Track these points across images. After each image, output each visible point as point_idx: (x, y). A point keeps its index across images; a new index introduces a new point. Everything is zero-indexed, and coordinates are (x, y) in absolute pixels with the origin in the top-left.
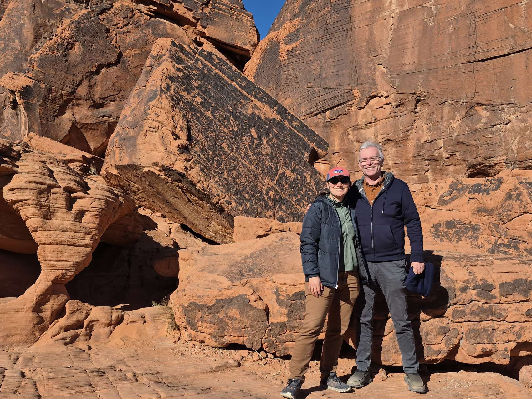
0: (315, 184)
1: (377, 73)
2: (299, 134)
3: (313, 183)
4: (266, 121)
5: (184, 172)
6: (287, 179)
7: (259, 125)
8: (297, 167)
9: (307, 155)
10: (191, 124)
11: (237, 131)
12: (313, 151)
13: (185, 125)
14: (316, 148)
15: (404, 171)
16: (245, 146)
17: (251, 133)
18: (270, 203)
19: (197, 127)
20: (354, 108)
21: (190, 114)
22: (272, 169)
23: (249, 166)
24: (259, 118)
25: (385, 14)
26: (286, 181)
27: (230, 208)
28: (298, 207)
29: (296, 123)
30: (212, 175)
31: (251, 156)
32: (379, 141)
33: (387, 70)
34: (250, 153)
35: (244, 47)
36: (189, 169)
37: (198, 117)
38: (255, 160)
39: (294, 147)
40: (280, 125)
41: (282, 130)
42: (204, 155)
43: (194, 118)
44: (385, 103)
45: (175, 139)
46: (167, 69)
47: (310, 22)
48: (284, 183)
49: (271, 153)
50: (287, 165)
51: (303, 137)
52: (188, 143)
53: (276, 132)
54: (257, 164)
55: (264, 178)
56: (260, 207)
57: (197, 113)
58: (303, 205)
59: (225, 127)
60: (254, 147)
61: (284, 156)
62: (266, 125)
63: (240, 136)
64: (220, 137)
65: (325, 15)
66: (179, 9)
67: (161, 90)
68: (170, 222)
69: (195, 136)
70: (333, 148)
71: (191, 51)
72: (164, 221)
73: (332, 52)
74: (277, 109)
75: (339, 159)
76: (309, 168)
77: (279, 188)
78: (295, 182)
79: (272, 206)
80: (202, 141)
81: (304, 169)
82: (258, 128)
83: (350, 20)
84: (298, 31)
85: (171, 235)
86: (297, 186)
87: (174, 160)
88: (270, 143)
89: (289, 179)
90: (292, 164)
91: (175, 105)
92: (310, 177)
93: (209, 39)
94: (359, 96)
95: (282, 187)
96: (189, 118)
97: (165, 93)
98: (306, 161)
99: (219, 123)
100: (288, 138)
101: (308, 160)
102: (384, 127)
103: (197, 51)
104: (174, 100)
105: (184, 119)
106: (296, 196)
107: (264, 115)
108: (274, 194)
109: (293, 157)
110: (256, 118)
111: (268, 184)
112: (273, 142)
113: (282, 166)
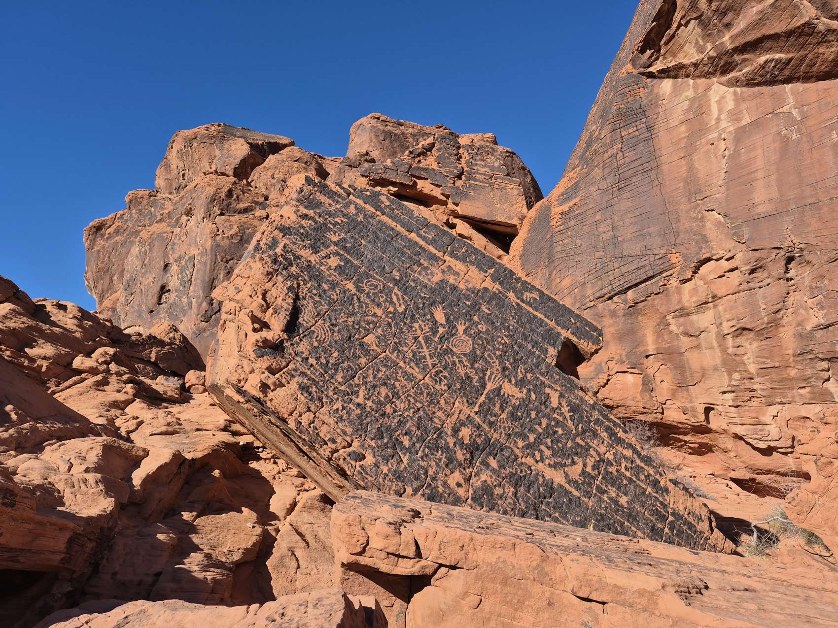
0: (569, 411)
2: (537, 314)
3: (565, 409)
4: (469, 293)
5: (260, 395)
6: (505, 401)
7: (453, 301)
8: (529, 376)
9: (552, 352)
10: (305, 302)
11: (404, 313)
12: (568, 345)
13: (287, 304)
14: (574, 339)
15: (781, 381)
16: (416, 339)
17: (432, 315)
18: (460, 455)
19: (316, 308)
21: (309, 285)
22: (471, 382)
23: (420, 376)
24: (454, 288)
26: (501, 406)
28: (530, 461)
29: (532, 295)
31: (428, 357)
33: (725, 216)
34: (425, 352)
36: (272, 387)
37: (325, 291)
38: (434, 366)
39: (526, 338)
40: (497, 300)
41: (500, 308)
43: (315, 292)
45: (255, 330)
46: (281, 216)
48: (497, 409)
49: (474, 351)
50: (507, 373)
51: (546, 320)
52: (286, 337)
53: (487, 311)
54: (437, 373)
55: (452, 400)
57: (324, 284)
58: (541, 455)
59: (379, 305)
60: (436, 339)
61: (501, 355)
62: (468, 300)
63: (408, 322)
64: (364, 324)
65: (614, 156)
66: (425, 186)
67: (257, 248)
68: (307, 488)
69: (307, 323)
70: (645, 348)
71: (342, 191)
72: (294, 486)
73: (630, 204)
74: (495, 272)
75: (657, 366)
76: (558, 377)
77: (485, 420)
78: (523, 407)
79: (465, 460)
80: (321, 333)
81: (545, 380)
82: (450, 305)
83: (654, 155)
84: (576, 185)
85: (288, 517)
86: (529, 415)
87: (247, 371)
88: (473, 331)
89: (511, 401)
90: (519, 370)
91: (278, 270)
92: (560, 397)
93: (464, 218)
94: (680, 263)
95: (491, 419)
96: (303, 293)
97: (263, 253)
98: (550, 365)
99: (367, 300)
100: (512, 323)
101: (554, 362)
102: (732, 308)
103: (352, 191)
104: (278, 263)
105: (290, 294)
106: (525, 437)
107: (466, 284)
108: (473, 434)
109: (522, 357)
110: (448, 288)
111: (460, 413)
112: (479, 330)
113: (494, 375)
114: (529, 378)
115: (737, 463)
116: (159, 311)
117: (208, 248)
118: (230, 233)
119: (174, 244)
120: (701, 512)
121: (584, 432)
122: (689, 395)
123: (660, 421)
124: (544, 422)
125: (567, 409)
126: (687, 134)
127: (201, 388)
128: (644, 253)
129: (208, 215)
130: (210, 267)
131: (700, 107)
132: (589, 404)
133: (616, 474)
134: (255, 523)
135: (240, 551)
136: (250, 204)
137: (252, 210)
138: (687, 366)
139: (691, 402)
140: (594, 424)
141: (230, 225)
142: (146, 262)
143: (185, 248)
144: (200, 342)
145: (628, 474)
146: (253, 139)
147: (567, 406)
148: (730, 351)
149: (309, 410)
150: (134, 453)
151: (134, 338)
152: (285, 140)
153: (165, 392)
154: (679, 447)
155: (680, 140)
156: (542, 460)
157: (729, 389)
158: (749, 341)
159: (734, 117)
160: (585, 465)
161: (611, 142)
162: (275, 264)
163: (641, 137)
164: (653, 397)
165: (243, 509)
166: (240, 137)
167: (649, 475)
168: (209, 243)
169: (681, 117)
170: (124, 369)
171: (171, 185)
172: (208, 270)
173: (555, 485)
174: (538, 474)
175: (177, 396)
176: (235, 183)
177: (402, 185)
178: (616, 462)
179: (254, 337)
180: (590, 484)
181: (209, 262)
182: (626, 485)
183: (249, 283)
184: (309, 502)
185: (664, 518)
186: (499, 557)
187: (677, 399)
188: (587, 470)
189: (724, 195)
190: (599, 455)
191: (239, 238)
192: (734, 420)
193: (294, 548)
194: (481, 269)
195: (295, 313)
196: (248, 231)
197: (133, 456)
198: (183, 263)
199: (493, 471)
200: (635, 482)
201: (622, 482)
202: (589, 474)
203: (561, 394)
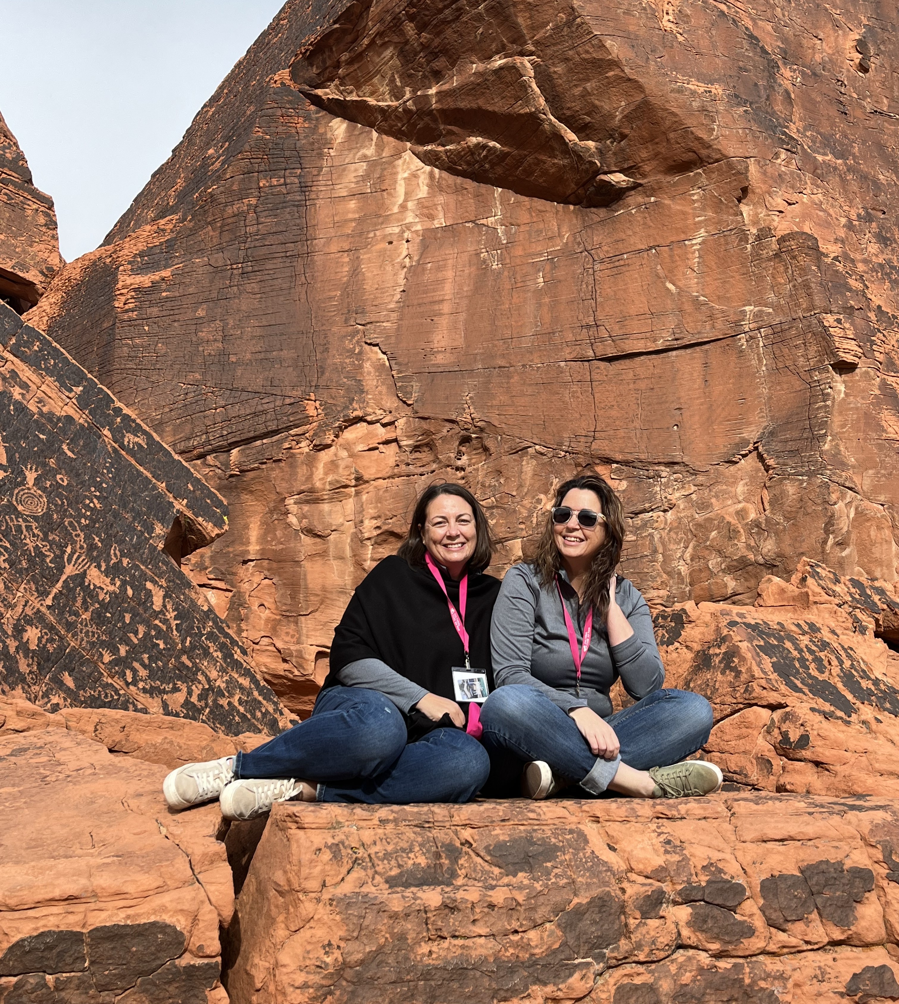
0: (176, 618)
2: (141, 469)
3: (171, 615)
4: (43, 421)
6: (90, 594)
7: (18, 430)
8: (125, 561)
9: (159, 530)
12: (181, 521)
14: (190, 514)
18: (24, 665)
20: (306, 447)
22: (43, 561)
24: (21, 409)
26: (84, 602)
28: (118, 683)
29: (136, 439)
39: (124, 504)
40: (85, 436)
41: (89, 453)
48: (78, 605)
49: (47, 515)
50: (95, 554)
51: (154, 481)
53: (69, 454)
55: (15, 585)
58: (134, 675)
61: (87, 526)
62: (43, 432)
74: (83, 392)
76: (164, 568)
77: (61, 620)
78: (115, 606)
79: (31, 672)
81: (147, 571)
82: (14, 436)
86: (121, 617)
88: (49, 483)
89: (97, 595)
90: (112, 552)
92: (165, 597)
94: (319, 417)
95: (69, 619)
98: (155, 548)
100: (105, 478)
101: (161, 546)
106: (114, 650)
107: (39, 405)
108: (43, 637)
109: (118, 532)
110: (12, 408)
111: (25, 606)
112: (57, 482)
113: (77, 554)
114: (125, 564)
121: (193, 647)
124: (142, 629)
125: (173, 614)
132: (202, 611)
133: (227, 708)
138: (302, 582)
140: (206, 639)
145: (242, 709)
147: (173, 611)
156: (135, 683)
160: (190, 693)
174: (128, 701)
178: (228, 692)
182: (238, 723)
188: (192, 700)
190: (209, 681)
194: (63, 385)
199: (68, 692)
200: (249, 720)
201: (234, 719)
202: (195, 705)
203: (166, 592)
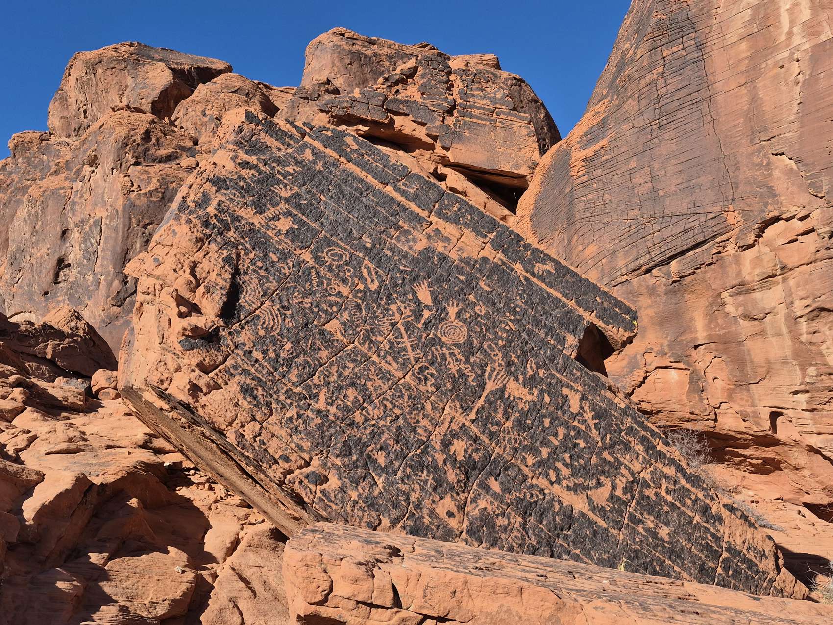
0: (594, 418)
1: (776, 173)
2: (552, 291)
3: (588, 415)
4: (462, 265)
5: (190, 400)
6: (510, 406)
7: (441, 275)
8: (541, 372)
9: (572, 341)
10: (247, 278)
11: (378, 292)
12: (592, 332)
13: (223, 281)
14: (600, 324)
16: (393, 325)
17: (415, 294)
18: (452, 476)
19: (261, 286)
20: (731, 249)
21: (252, 256)
22: (466, 381)
23: (400, 374)
24: (444, 258)
25: (779, 57)
26: (506, 412)
27: (319, 494)
28: (542, 482)
29: (545, 267)
30: (278, 401)
31: (409, 349)
32: (798, 314)
33: (797, 162)
34: (406, 342)
35: (516, 171)
36: (205, 390)
37: (273, 262)
38: (417, 360)
39: (537, 323)
40: (500, 273)
41: (503, 285)
42: (264, 352)
43: (259, 264)
44: (801, 231)
45: (181, 315)
46: (214, 164)
47: (625, 101)
48: (499, 416)
49: (469, 340)
50: (513, 369)
51: (564, 299)
52: (222, 324)
53: (486, 288)
54: (422, 369)
55: (442, 405)
56: (417, 487)
57: (271, 255)
58: (557, 475)
59: (344, 281)
60: (420, 326)
61: (504, 346)
62: (462, 274)
63: (382, 303)
64: (325, 307)
65: (654, 83)
66: (404, 125)
67: (183, 207)
68: (253, 521)
69: (250, 305)
70: (693, 336)
71: (294, 131)
72: (235, 518)
73: (674, 147)
74: (496, 237)
75: (709, 357)
76: (579, 374)
77: (484, 431)
78: (534, 413)
79: (459, 481)
80: (268, 318)
81: (563, 378)
82: (438, 281)
83: (705, 82)
84: (604, 122)
85: (229, 559)
86: (541, 423)
87: (172, 369)
88: (468, 315)
89: (517, 405)
90: (528, 366)
91: (210, 236)
92: (582, 399)
93: (456, 166)
94: (740, 224)
95: (492, 429)
96: (244, 265)
97: (191, 213)
98: (569, 357)
99: (329, 275)
100: (519, 303)
101: (574, 355)
102: (806, 282)
103: (308, 131)
104: (211, 227)
105: (227, 267)
106: (537, 453)
107: (459, 253)
108: (468, 448)
109: (533, 348)
110: (436, 259)
111: (451, 421)
112: (476, 313)
113: (496, 371)
114: (541, 375)
115: (812, 483)
116: (56, 293)
117: (120, 208)
118: (148, 189)
119: (74, 203)
120: (764, 547)
121: (613, 444)
122: (751, 397)
123: (712, 430)
124: (561, 432)
125: (591, 415)
126: (749, 54)
127: (113, 393)
128: (693, 210)
129: (119, 164)
130: (123, 233)
131: (766, 17)
132: (620, 408)
133: (654, 498)
134: (186, 566)
135: (166, 603)
136: (174, 150)
137: (176, 158)
138: (748, 358)
139: (752, 405)
140: (626, 434)
141: (149, 178)
142: (37, 228)
143: (88, 209)
144: (111, 333)
145: (670, 498)
146: (177, 64)
147: (591, 411)
148: (804, 338)
149: (254, 419)
150: (24, 477)
151: (23, 328)
152: (219, 65)
153: (65, 399)
154: (737, 464)
155: (740, 61)
156: (558, 481)
157: (802, 388)
158: (829, 325)
159: (812, 30)
160: (614, 488)
161: (649, 64)
162: (207, 227)
163: (688, 57)
164: (703, 399)
165: (170, 548)
166: (160, 61)
167: (697, 499)
168: (120, 203)
169: (742, 31)
170: (10, 368)
171: (68, 126)
172: (120, 238)
173: (576, 513)
175: (81, 403)
176: (153, 122)
177: (374, 123)
178: (654, 482)
179: (180, 324)
180: (620, 512)
181: (121, 226)
182: (667, 512)
183: (173, 252)
184: (256, 538)
185: (716, 555)
186: (502, 606)
187: (734, 402)
188: (617, 494)
189: (797, 134)
190: (632, 474)
191: (160, 194)
192: (809, 429)
193: (236, 597)
194: (478, 233)
195: (234, 292)
196: (171, 186)
197: (23, 481)
198: (87, 228)
199: (495, 495)
200: (679, 508)
201: (662, 508)
202: (620, 499)
203: (583, 395)
